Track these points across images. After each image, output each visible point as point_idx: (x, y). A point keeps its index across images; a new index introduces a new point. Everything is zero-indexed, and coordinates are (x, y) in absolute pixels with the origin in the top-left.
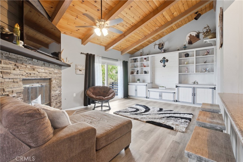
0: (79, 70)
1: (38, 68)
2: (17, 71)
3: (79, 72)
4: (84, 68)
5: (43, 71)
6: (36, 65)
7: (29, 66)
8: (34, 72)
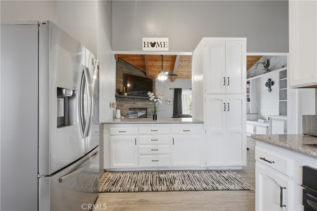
0: (168, 102)
1: (137, 103)
2: (126, 105)
3: (169, 103)
4: (173, 100)
5: (141, 104)
6: (136, 101)
7: (132, 102)
8: (134, 105)
